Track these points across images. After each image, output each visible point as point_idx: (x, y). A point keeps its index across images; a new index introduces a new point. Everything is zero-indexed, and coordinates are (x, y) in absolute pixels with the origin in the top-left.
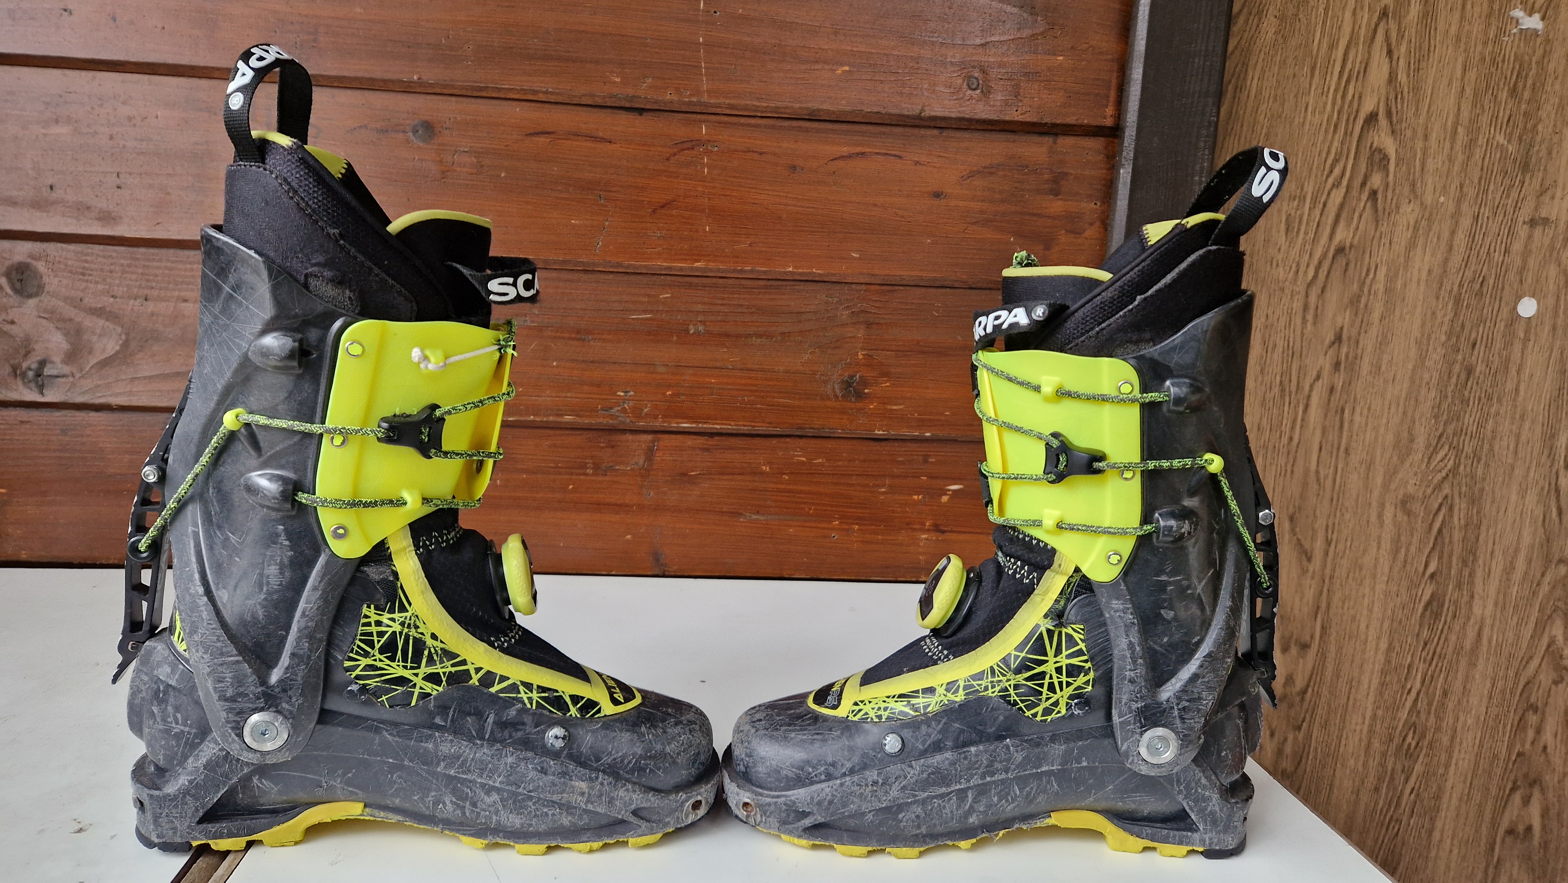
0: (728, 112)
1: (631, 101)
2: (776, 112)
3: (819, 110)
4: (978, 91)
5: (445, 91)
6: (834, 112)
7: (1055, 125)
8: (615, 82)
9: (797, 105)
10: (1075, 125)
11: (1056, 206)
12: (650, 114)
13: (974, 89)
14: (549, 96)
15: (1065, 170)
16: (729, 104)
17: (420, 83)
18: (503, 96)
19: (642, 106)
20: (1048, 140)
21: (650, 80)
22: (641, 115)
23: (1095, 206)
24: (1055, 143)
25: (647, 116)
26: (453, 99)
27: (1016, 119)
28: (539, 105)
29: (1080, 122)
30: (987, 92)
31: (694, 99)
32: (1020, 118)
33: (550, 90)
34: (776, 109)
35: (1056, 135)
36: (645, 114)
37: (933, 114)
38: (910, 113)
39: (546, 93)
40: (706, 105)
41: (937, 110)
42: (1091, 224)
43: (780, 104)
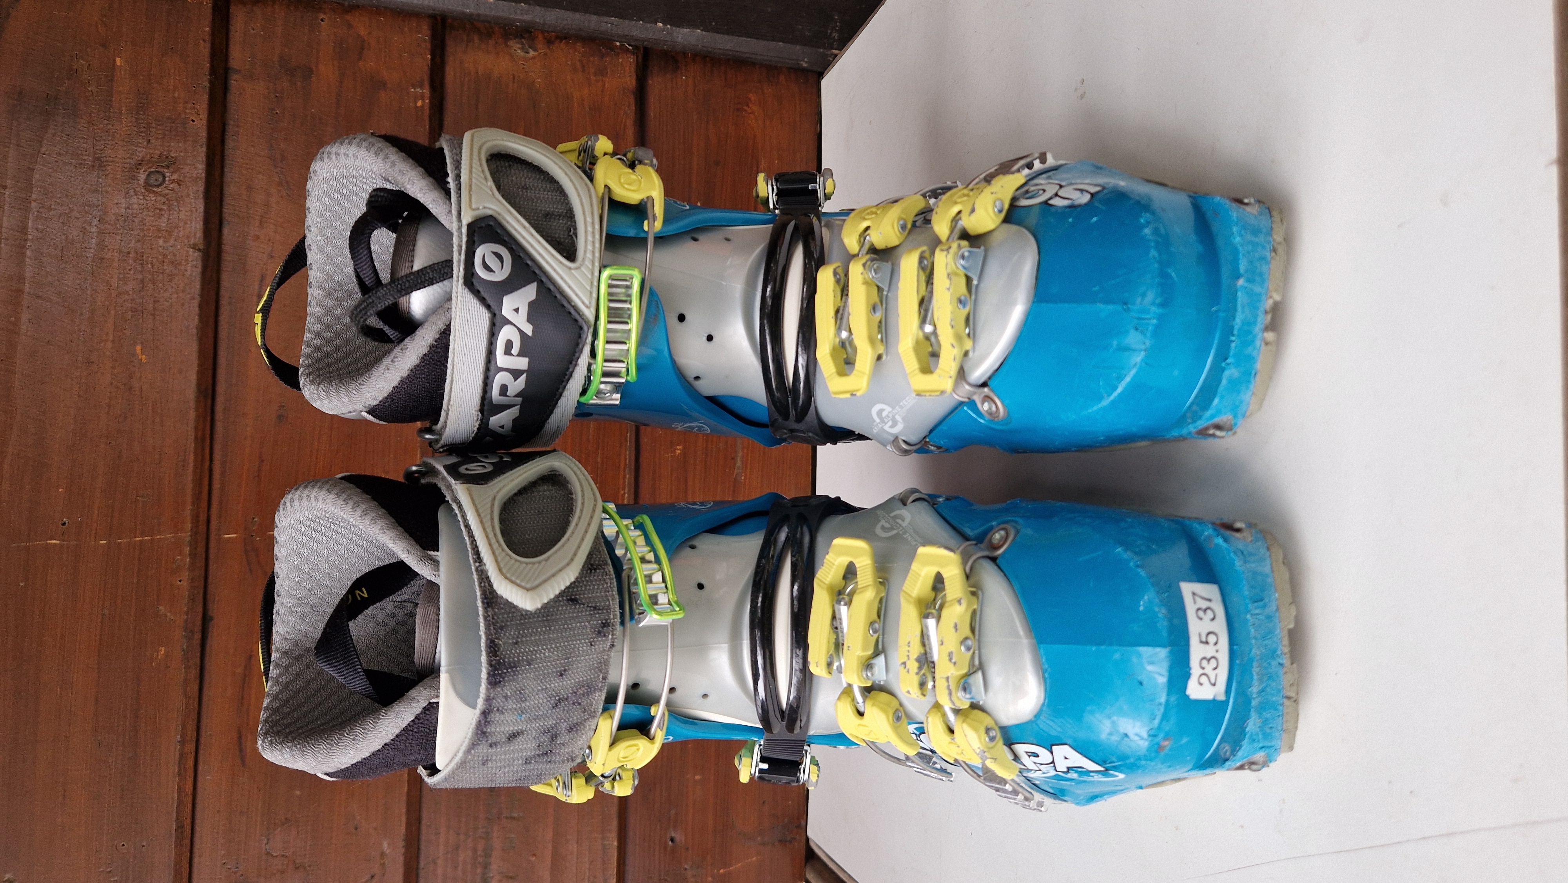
0: (204, 504)
1: (192, 632)
2: (203, 440)
3: (199, 385)
4: (168, 174)
5: (185, 872)
6: (200, 365)
7: (213, 71)
8: (166, 655)
9: (192, 415)
10: (213, 44)
11: (326, 72)
12: (210, 606)
13: (164, 177)
14: (188, 738)
15: (276, 59)
16: (193, 504)
18: (190, 798)
19: (199, 618)
20: (234, 81)
21: (162, 609)
22: (212, 619)
23: (326, 21)
24: (237, 71)
25: (214, 610)
26: (196, 860)
27: (205, 122)
28: (201, 752)
29: (207, 38)
30: (171, 163)
31: (187, 550)
32: (204, 116)
33: (179, 738)
34: (199, 441)
35: (227, 69)
36: (210, 613)
37: (199, 234)
38: (199, 264)
39: (183, 742)
40: (195, 533)
41: (196, 227)
42: (350, 26)
43: (191, 438)
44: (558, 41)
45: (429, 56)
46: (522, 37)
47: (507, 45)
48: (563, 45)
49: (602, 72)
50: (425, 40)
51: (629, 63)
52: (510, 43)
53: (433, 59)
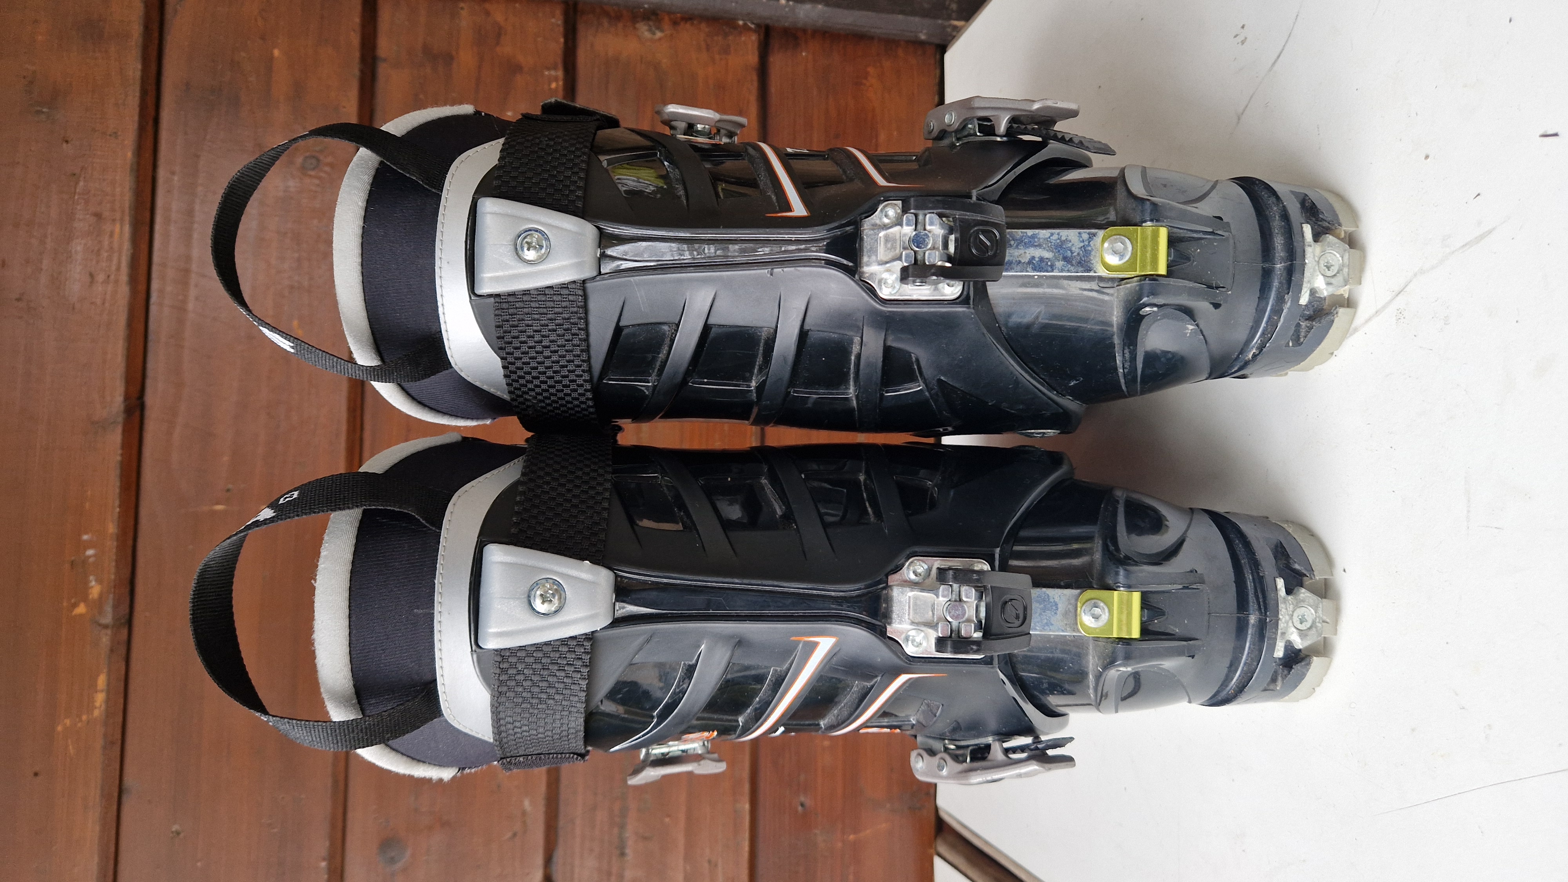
4: (321, 158)
5: (340, 825)
7: (363, 59)
10: (362, 34)
11: (466, 57)
13: (318, 160)
15: (420, 47)
17: (331, 858)
20: (383, 70)
23: (466, 10)
24: (385, 60)
26: (350, 815)
29: (358, 28)
32: (354, 103)
35: (375, 58)
42: (488, 13)
44: (682, 24)
45: (562, 40)
46: (649, 19)
47: (635, 28)
48: (688, 25)
49: (726, 50)
50: (558, 25)
51: (751, 42)
52: (638, 25)
53: (566, 42)
